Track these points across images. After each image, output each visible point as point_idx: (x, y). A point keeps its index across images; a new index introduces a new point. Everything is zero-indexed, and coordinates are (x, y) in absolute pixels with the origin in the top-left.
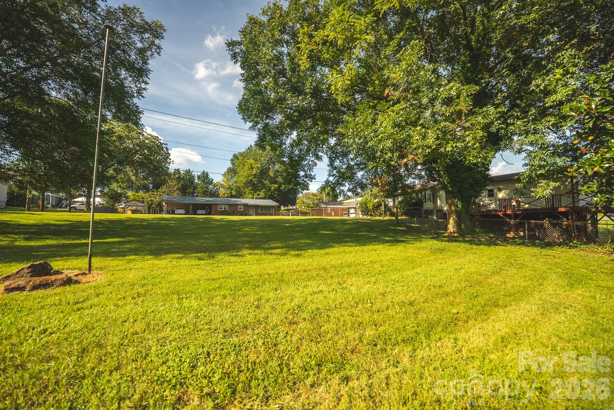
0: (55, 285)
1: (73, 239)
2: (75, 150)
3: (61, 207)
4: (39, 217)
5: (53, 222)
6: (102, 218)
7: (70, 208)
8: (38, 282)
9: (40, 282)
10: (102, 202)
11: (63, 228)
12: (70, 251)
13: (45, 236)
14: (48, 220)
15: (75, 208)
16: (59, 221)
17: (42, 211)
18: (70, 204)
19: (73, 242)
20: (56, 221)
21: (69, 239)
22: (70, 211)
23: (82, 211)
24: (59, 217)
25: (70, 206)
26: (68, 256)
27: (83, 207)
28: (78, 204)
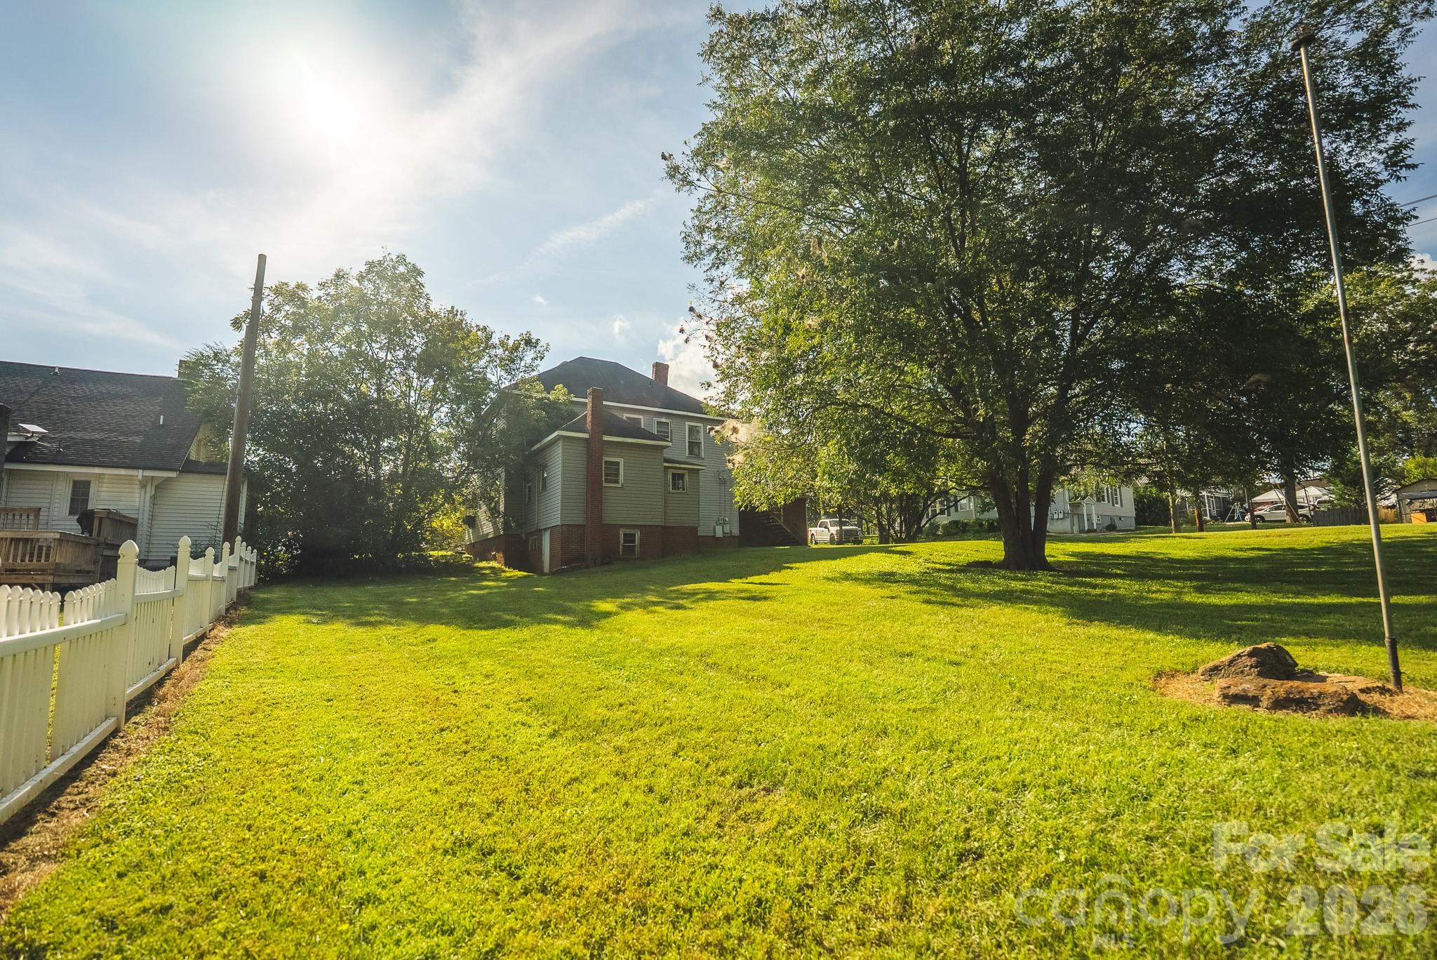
0: (1323, 708)
1: (1297, 594)
2: (1258, 381)
3: (1231, 519)
4: (1200, 543)
5: (1230, 554)
6: (1347, 538)
7: (1253, 518)
8: (1281, 693)
9: (1288, 693)
10: (1326, 498)
11: (1258, 566)
12: (1305, 623)
13: (1230, 585)
14: (1219, 549)
15: (1262, 518)
16: (1241, 550)
17: (1201, 529)
18: (1251, 510)
19: (1297, 600)
20: (1236, 550)
21: (1285, 593)
22: (1254, 527)
23: (1280, 523)
24: (1239, 540)
25: (1252, 515)
26: (1307, 634)
27: (1283, 514)
28: (1267, 508)
